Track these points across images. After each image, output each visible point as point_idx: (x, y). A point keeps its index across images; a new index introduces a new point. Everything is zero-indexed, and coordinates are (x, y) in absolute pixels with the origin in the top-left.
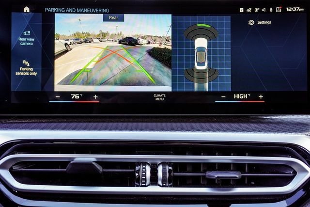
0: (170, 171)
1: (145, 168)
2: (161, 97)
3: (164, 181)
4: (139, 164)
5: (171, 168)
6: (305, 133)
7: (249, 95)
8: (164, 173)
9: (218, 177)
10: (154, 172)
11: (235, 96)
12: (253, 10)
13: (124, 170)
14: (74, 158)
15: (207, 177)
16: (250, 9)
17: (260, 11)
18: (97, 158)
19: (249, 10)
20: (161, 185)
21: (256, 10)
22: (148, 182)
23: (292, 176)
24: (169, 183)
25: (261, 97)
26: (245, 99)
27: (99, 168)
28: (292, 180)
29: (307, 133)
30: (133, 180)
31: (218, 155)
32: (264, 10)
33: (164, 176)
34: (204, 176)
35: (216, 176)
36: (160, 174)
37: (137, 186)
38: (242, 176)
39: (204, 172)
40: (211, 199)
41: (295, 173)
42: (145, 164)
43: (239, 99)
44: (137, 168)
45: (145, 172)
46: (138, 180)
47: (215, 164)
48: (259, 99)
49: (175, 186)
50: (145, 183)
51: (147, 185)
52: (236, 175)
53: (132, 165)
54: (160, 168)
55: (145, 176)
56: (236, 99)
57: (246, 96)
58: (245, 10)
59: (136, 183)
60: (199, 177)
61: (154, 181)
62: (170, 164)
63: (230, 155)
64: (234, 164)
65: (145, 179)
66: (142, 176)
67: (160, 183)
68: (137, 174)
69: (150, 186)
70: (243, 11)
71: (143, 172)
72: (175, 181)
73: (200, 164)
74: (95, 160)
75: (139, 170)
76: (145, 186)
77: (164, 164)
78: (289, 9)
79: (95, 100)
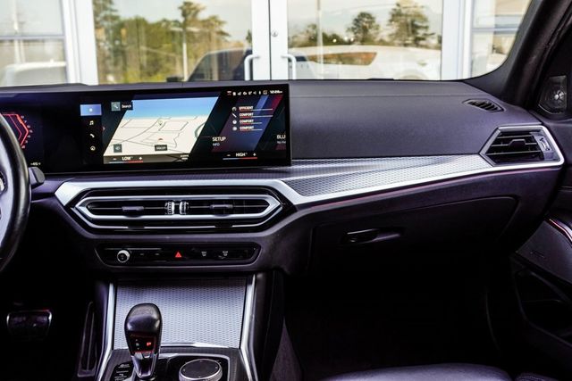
0: (187, 205)
1: (171, 204)
2: (185, 157)
3: (183, 211)
4: (167, 201)
5: (187, 203)
7: (246, 153)
8: (183, 206)
10: (177, 207)
11: (237, 155)
17: (252, 94)
19: (239, 94)
20: (181, 214)
21: (250, 93)
22: (173, 212)
23: (266, 207)
24: (186, 212)
25: (255, 154)
26: (244, 157)
28: (266, 209)
30: (164, 212)
32: (255, 93)
33: (183, 209)
36: (181, 208)
37: (166, 215)
38: (233, 208)
39: (209, 205)
41: (268, 205)
42: (171, 201)
43: (240, 157)
44: (166, 204)
45: (171, 206)
46: (167, 211)
48: (253, 156)
50: (171, 213)
53: (162, 203)
54: (181, 204)
55: (171, 209)
57: (244, 154)
61: (177, 211)
62: (187, 201)
66: (169, 209)
67: (180, 212)
68: (166, 208)
69: (175, 215)
72: (189, 212)
75: (168, 205)
76: (171, 215)
77: (183, 201)
78: (272, 92)
79: (140, 161)
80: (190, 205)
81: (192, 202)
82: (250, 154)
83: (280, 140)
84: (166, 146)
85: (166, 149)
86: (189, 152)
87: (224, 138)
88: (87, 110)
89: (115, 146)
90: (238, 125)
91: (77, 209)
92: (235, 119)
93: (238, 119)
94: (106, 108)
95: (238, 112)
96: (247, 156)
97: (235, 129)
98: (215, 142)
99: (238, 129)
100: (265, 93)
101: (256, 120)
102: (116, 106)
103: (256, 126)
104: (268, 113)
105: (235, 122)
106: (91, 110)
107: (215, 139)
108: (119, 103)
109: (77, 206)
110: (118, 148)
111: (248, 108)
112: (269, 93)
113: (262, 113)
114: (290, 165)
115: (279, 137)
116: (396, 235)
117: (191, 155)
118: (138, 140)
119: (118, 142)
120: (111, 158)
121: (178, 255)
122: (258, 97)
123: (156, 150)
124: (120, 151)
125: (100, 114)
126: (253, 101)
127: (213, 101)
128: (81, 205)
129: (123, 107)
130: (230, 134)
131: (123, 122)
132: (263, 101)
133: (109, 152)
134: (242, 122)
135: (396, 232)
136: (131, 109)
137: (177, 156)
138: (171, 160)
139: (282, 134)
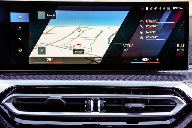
0: (104, 103)
1: (90, 102)
2: (99, 60)
3: (101, 109)
4: (87, 99)
5: (105, 102)
6: (182, 81)
7: (151, 59)
8: (101, 104)
9: (132, 107)
11: (142, 59)
12: (153, 9)
13: (78, 103)
14: (49, 96)
15: (126, 106)
16: (152, 8)
17: (158, 9)
18: (63, 96)
20: (100, 111)
21: (156, 9)
22: (92, 110)
23: (174, 106)
24: (104, 110)
25: (157, 60)
26: (148, 61)
27: (64, 102)
28: (174, 108)
29: (183, 81)
30: (83, 109)
31: (132, 94)
32: (160, 9)
33: (101, 107)
34: (124, 106)
35: (131, 106)
36: (99, 105)
37: (86, 112)
38: (146, 106)
39: (124, 104)
40: (128, 119)
41: (176, 104)
42: (90, 99)
43: (145, 61)
44: (86, 102)
45: (90, 104)
46: (86, 108)
47: (130, 99)
48: (156, 61)
49: (107, 112)
50: (90, 110)
51: (91, 111)
52: (142, 106)
53: (83, 100)
54: (99, 102)
55: (90, 106)
56: (143, 61)
57: (149, 59)
58: (149, 9)
59: (85, 110)
60: (121, 106)
61: (95, 109)
62: (104, 99)
63: (139, 94)
64: (141, 99)
65: (91, 108)
66: (89, 106)
67: (99, 110)
68: (86, 105)
69: (93, 112)
70: (147, 9)
71: (89, 104)
72: (108, 109)
73: (122, 99)
74: (61, 97)
75: (87, 103)
76: (91, 112)
77: (101, 99)
78: (174, 8)
79: (61, 62)
80: (107, 103)
81: (109, 101)
82: (153, 59)
83: (179, 48)
84: (83, 50)
85: (83, 53)
86: (102, 55)
87: (132, 46)
88: (16, 17)
89: (40, 49)
90: (145, 35)
91: (3, 105)
92: (142, 29)
93: (145, 29)
94: (33, 17)
95: (145, 24)
96: (150, 61)
97: (142, 38)
98: (125, 48)
99: (145, 38)
100: (169, 8)
101: (160, 31)
102: (41, 15)
103: (160, 37)
104: (170, 25)
105: (142, 32)
106: (20, 17)
107: (125, 46)
108: (44, 13)
109: (4, 101)
110: (42, 50)
111: (154, 21)
112: (172, 9)
113: (165, 25)
114: (187, 68)
115: (178, 46)
118: (59, 44)
119: (42, 46)
120: (36, 58)
122: (162, 13)
123: (74, 53)
124: (44, 53)
125: (28, 21)
126: (158, 15)
127: (126, 13)
128: (6, 102)
129: (48, 16)
131: (48, 29)
132: (166, 16)
133: (35, 53)
134: (148, 32)
136: (55, 18)
137: (92, 59)
138: (88, 62)
139: (181, 43)
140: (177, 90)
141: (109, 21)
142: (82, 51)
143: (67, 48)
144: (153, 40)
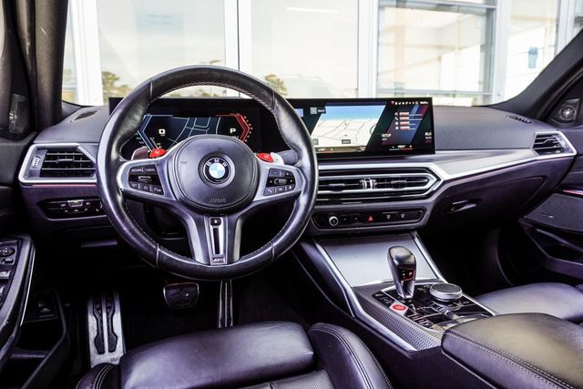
0: (375, 182)
1: (364, 181)
2: (363, 148)
3: (374, 186)
10: (368, 184)
11: (399, 146)
17: (408, 103)
19: (400, 103)
20: (373, 188)
21: (406, 103)
24: (376, 187)
25: (411, 146)
26: (403, 148)
28: (427, 183)
32: (410, 103)
33: (373, 184)
37: (362, 189)
41: (428, 180)
43: (401, 148)
45: (364, 183)
48: (410, 148)
50: (365, 187)
53: (358, 180)
54: (371, 181)
56: (399, 148)
61: (369, 187)
62: (375, 179)
66: (363, 185)
68: (360, 184)
69: (367, 189)
75: (362, 182)
76: (365, 189)
78: (421, 103)
79: (332, 151)
80: (378, 182)
81: (378, 180)
82: (408, 146)
83: (427, 136)
85: (350, 143)
86: (366, 144)
87: (390, 135)
90: (399, 125)
92: (396, 121)
93: (399, 121)
94: (307, 112)
95: (399, 116)
96: (405, 147)
97: (397, 128)
98: (384, 137)
99: (399, 128)
100: (417, 103)
101: (411, 122)
102: (313, 111)
103: (411, 127)
104: (419, 117)
105: (397, 123)
107: (383, 135)
108: (316, 108)
110: (316, 142)
111: (406, 113)
112: (419, 104)
113: (415, 117)
114: (434, 153)
115: (426, 134)
116: (474, 205)
117: (367, 147)
118: (330, 135)
119: (315, 137)
121: (371, 219)
122: (413, 106)
123: (343, 143)
124: (318, 144)
126: (409, 108)
127: (382, 108)
129: (319, 111)
130: (394, 132)
131: (319, 122)
132: (415, 109)
134: (402, 123)
135: (473, 203)
136: (325, 113)
137: (358, 148)
138: (354, 151)
139: (429, 132)
140: (427, 169)
141: (370, 116)
142: (349, 141)
143: (333, 138)
144: (407, 130)
